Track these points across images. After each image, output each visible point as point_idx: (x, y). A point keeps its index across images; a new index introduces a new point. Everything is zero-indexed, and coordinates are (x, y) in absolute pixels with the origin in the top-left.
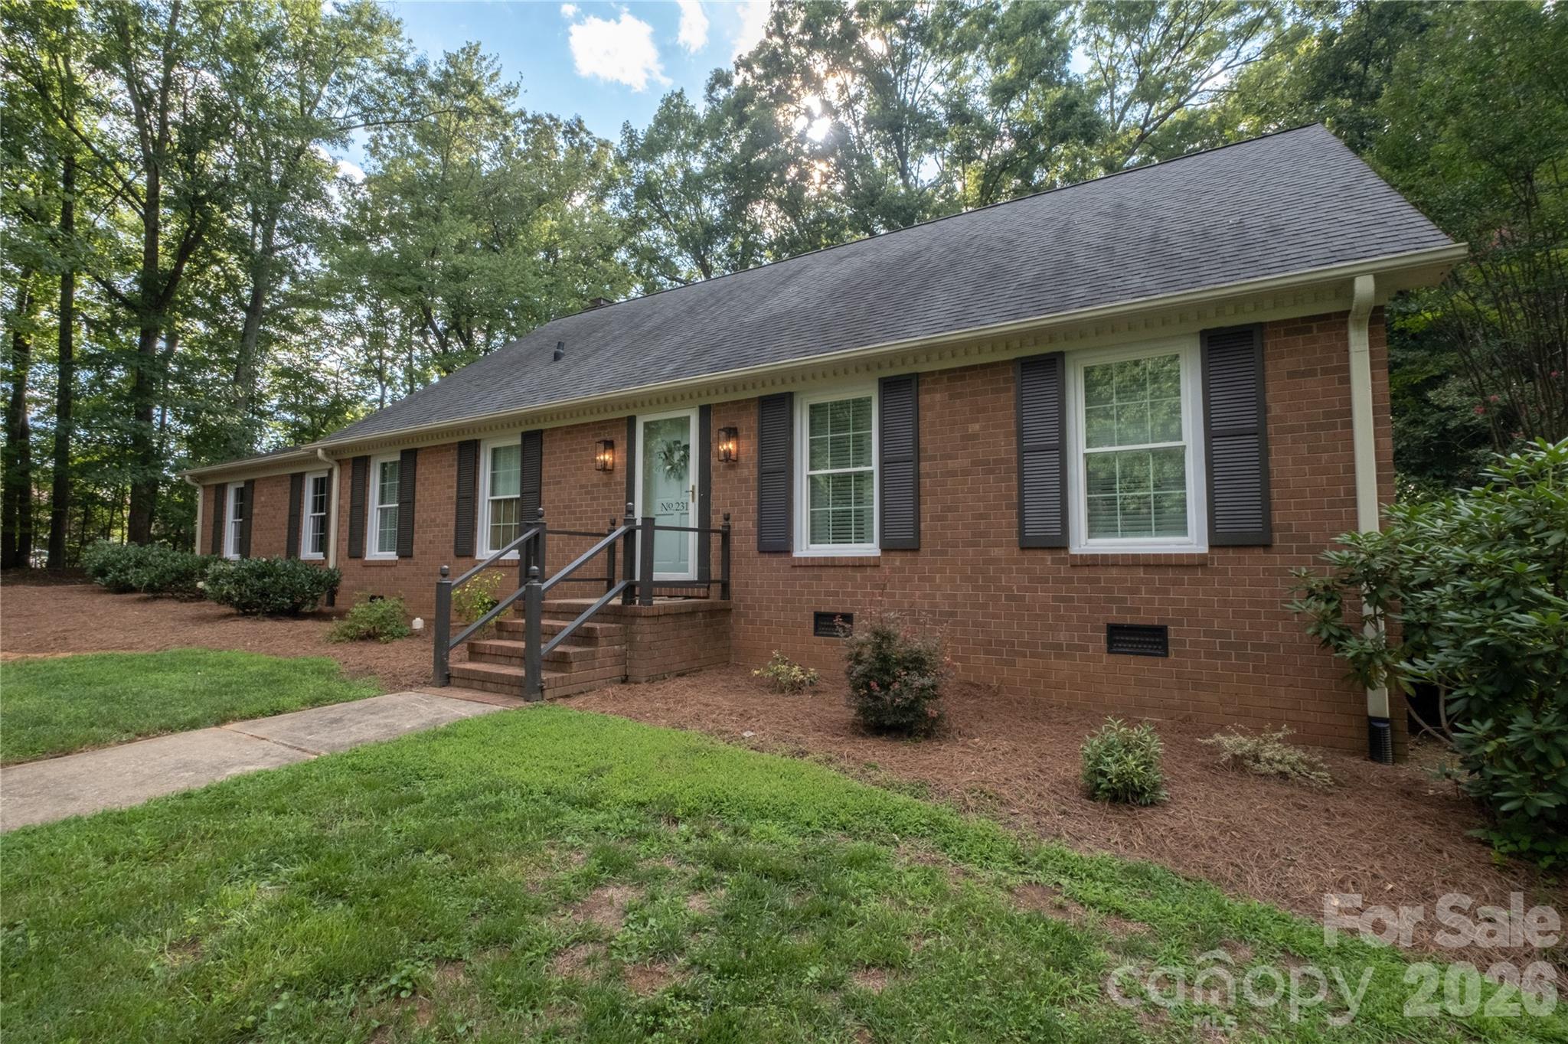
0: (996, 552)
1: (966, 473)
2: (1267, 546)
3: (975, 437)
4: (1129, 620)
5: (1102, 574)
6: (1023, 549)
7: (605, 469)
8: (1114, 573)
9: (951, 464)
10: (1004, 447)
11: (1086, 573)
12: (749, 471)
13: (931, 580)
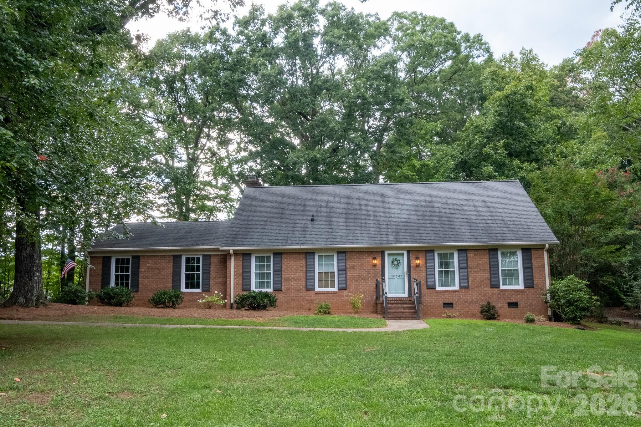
0: (485, 289)
1: (479, 272)
2: (533, 287)
3: (480, 264)
4: (511, 301)
5: (506, 293)
6: (491, 288)
7: (375, 266)
8: (508, 292)
9: (475, 270)
10: (487, 267)
11: (503, 293)
12: (423, 269)
13: (472, 295)
